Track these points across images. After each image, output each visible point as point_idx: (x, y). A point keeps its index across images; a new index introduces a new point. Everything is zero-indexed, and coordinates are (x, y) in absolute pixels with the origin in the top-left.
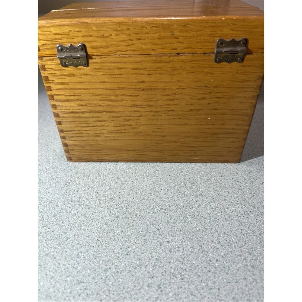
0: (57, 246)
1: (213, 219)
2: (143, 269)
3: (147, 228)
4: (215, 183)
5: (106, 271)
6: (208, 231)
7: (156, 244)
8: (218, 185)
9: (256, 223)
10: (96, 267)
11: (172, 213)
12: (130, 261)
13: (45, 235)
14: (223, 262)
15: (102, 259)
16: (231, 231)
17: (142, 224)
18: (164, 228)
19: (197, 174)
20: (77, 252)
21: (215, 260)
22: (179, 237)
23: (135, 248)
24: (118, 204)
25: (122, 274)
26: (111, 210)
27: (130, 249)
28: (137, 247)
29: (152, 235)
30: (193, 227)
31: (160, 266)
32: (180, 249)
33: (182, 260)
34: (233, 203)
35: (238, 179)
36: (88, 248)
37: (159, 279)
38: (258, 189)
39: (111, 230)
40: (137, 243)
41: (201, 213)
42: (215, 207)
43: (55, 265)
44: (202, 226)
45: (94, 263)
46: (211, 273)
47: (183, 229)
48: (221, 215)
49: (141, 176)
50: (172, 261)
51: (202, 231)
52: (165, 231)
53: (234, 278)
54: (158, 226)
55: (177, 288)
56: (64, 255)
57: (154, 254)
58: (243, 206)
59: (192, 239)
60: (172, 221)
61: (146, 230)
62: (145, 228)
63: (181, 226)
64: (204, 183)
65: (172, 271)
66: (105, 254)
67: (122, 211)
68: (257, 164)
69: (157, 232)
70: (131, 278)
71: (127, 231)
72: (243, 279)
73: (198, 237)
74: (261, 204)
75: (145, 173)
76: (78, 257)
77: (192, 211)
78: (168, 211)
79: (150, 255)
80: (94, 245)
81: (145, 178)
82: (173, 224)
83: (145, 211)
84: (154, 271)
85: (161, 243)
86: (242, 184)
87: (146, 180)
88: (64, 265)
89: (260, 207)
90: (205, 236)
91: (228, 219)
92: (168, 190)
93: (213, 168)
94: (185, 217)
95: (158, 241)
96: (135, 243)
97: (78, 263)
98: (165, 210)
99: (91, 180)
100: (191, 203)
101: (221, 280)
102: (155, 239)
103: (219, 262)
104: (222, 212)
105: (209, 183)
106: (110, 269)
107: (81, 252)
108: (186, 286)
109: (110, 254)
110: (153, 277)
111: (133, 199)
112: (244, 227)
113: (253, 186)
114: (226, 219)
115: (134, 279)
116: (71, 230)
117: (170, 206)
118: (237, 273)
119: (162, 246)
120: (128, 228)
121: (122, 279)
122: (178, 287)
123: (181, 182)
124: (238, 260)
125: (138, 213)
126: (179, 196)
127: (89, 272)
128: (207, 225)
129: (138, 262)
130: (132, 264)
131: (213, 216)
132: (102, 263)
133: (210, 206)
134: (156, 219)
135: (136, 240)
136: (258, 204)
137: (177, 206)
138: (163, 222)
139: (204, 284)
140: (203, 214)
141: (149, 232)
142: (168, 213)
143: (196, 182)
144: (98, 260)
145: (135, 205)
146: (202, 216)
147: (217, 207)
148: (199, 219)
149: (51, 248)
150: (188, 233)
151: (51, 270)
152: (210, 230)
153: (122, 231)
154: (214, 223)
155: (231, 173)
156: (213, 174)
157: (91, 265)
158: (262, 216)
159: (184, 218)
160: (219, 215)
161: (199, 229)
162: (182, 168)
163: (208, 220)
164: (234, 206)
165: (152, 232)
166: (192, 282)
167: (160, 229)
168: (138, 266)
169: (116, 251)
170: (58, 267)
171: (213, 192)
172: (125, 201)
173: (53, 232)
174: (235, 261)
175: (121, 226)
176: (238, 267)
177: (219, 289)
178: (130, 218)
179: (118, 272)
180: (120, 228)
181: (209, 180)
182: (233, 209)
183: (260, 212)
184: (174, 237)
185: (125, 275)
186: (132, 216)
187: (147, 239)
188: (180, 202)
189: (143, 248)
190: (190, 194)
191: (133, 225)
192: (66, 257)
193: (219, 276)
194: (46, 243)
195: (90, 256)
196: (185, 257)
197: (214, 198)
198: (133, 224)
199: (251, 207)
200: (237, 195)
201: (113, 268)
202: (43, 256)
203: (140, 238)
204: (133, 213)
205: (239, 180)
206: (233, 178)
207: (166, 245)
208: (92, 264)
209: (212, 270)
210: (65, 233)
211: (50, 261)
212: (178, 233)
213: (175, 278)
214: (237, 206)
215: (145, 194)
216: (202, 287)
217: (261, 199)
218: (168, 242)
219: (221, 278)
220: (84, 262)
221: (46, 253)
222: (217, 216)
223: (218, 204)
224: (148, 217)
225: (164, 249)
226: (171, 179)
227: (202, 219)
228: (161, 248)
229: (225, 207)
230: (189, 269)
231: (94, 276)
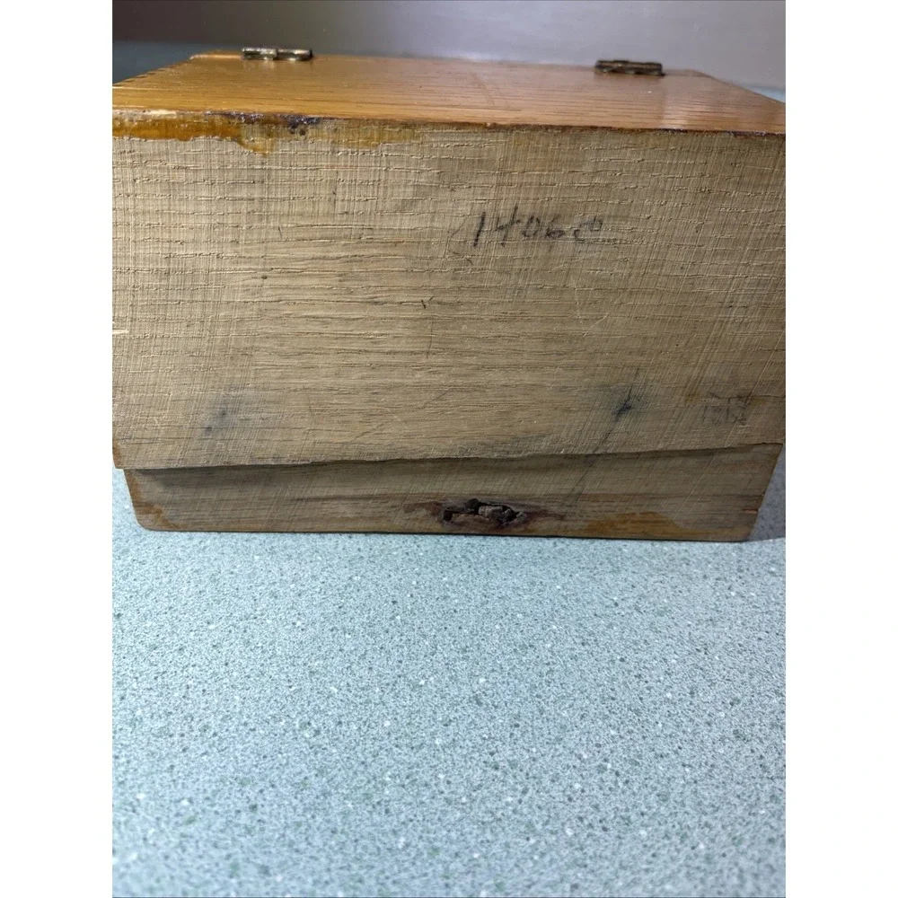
1: (479, 812)
3: (215, 793)
4: (548, 664)
6: (439, 861)
7: (217, 865)
8: (556, 675)
9: (647, 871)
11: (334, 751)
16: (528, 883)
17: (206, 768)
18: (275, 806)
19: (494, 616)
22: (316, 859)
23: (134, 862)
24: (164, 672)
26: (128, 691)
28: (143, 857)
29: (219, 823)
30: (387, 827)
34: (583, 761)
35: (642, 665)
38: (709, 724)
40: (151, 842)
41: (441, 776)
42: (507, 764)
44: (425, 835)
47: (346, 827)
48: (520, 801)
49: (292, 586)
51: (413, 854)
52: (274, 821)
54: (261, 791)
58: (620, 784)
59: (361, 881)
60: (317, 783)
61: (208, 799)
62: (209, 791)
63: (345, 814)
64: (508, 657)
67: (163, 705)
68: (739, 622)
69: (244, 819)
71: (140, 786)
73: (387, 878)
74: (695, 792)
75: (313, 577)
77: (414, 759)
78: (323, 740)
81: (304, 597)
82: (317, 797)
83: (245, 719)
85: (235, 867)
86: (649, 688)
87: (305, 604)
89: (687, 803)
90: (417, 882)
91: (539, 827)
92: (363, 657)
93: (564, 607)
94: (375, 778)
95: (229, 856)
96: (145, 839)
98: (317, 732)
99: (122, 565)
100: (422, 727)
102: (221, 844)
104: (525, 792)
105: (524, 658)
111: (227, 664)
112: (590, 877)
113: (692, 707)
114: (530, 825)
117: (340, 723)
119: (234, 881)
120: (147, 776)
123: (425, 636)
125: (214, 723)
126: (392, 690)
128: (445, 833)
131: (483, 801)
133: (492, 754)
134: (266, 764)
135: (151, 831)
136: (684, 786)
137: (365, 729)
138: (284, 782)
140: (449, 782)
141: (215, 809)
142: (320, 746)
143: (479, 645)
145: (218, 690)
146: (442, 787)
147: (513, 765)
148: (424, 799)
150: (355, 850)
152: (448, 859)
153: (122, 783)
154: (475, 832)
155: (622, 639)
156: (554, 627)
158: (682, 842)
159: (369, 782)
160: (510, 799)
161: (407, 845)
162: (451, 584)
163: (458, 815)
164: (584, 773)
165: (226, 812)
167: (259, 807)
171: (526, 699)
172: (194, 666)
175: (128, 762)
178: (176, 738)
180: (123, 769)
181: (530, 651)
182: (577, 786)
183: (678, 827)
184: (295, 856)
186: (186, 728)
187: (191, 837)
188: (385, 711)
189: (162, 870)
190: (435, 689)
191: (172, 767)
197: (517, 726)
198: (176, 762)
199: (652, 798)
200: (613, 732)
203: (172, 824)
204: (197, 719)
205: (644, 672)
206: (622, 660)
207: (252, 879)
212: (317, 841)
214: (594, 780)
215: (274, 655)
217: (705, 770)
218: (265, 870)
222: (501, 804)
223: (524, 753)
224: (240, 747)
226: (393, 618)
227: (436, 805)
229: (546, 772)
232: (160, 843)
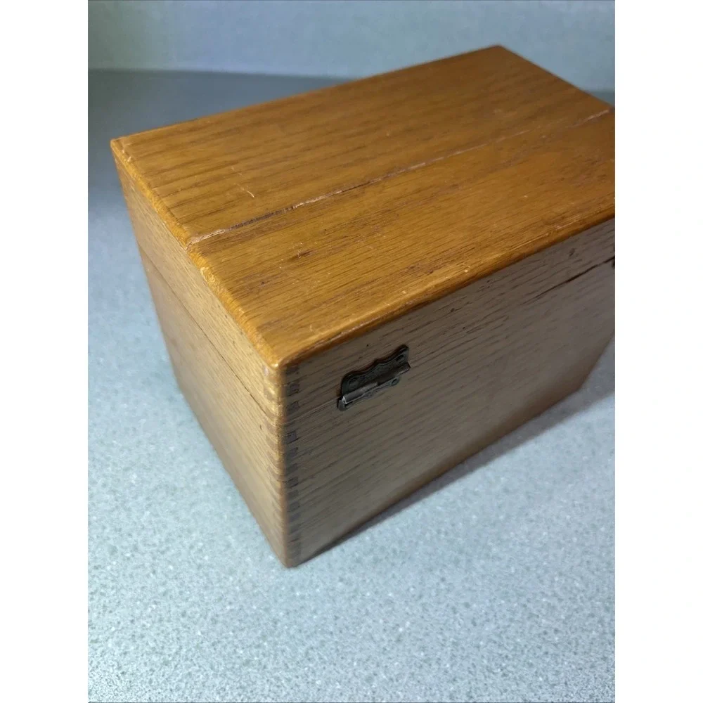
0: (261, 641)
2: (435, 666)
5: (369, 680)
10: (350, 675)
12: (407, 653)
13: (228, 620)
14: (567, 633)
15: (356, 657)
20: (304, 648)
21: (553, 630)
25: (400, 681)
27: (401, 630)
29: (433, 594)
31: (462, 657)
32: (490, 617)
33: (496, 639)
36: (322, 638)
37: (466, 681)
39: (356, 591)
43: (271, 683)
45: (342, 667)
46: (550, 656)
50: (481, 643)
53: (587, 659)
55: (499, 693)
56: (281, 659)
57: (447, 634)
63: (483, 567)
65: (485, 662)
66: (358, 647)
69: (442, 586)
70: (418, 687)
72: (602, 659)
76: (309, 659)
79: (440, 637)
80: (331, 629)
84: (455, 669)
88: (289, 680)
95: (448, 606)
97: (314, 672)
101: (567, 667)
103: (560, 634)
106: (375, 675)
107: (312, 648)
108: (514, 687)
109: (366, 644)
110: (454, 680)
114: (558, 542)
115: (423, 688)
116: (276, 601)
118: (590, 650)
119: (458, 615)
121: (402, 691)
122: (501, 691)
124: (590, 624)
125: (396, 546)
127: (339, 687)
129: (422, 654)
130: (412, 660)
132: (358, 665)
139: (541, 679)
144: (349, 661)
149: (250, 646)
151: (266, 693)
157: (338, 672)
166: (521, 678)
168: (425, 661)
169: (377, 637)
170: (278, 687)
173: (242, 612)
174: (584, 628)
176: (591, 637)
177: (566, 683)
179: (391, 679)
185: (406, 684)
192: (286, 661)
193: (563, 660)
194: (236, 637)
195: (331, 654)
196: (501, 632)
201: (381, 672)
202: (240, 667)
208: (340, 670)
209: (551, 651)
210: (267, 610)
211: (259, 676)
212: (480, 583)
213: (492, 675)
216: (539, 684)
218: (467, 605)
219: (566, 663)
220: (324, 668)
221: (244, 659)
225: (461, 620)
228: (455, 619)
230: (512, 655)
231: (350, 693)
232: (415, 612)
